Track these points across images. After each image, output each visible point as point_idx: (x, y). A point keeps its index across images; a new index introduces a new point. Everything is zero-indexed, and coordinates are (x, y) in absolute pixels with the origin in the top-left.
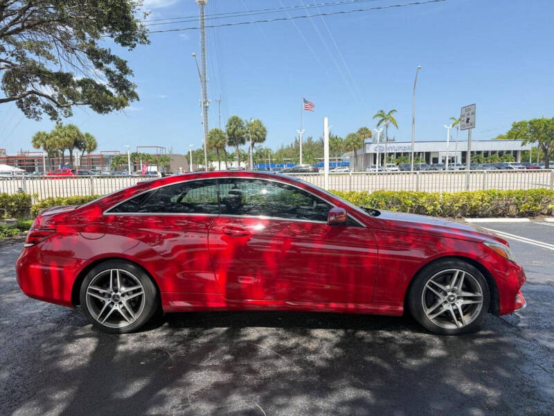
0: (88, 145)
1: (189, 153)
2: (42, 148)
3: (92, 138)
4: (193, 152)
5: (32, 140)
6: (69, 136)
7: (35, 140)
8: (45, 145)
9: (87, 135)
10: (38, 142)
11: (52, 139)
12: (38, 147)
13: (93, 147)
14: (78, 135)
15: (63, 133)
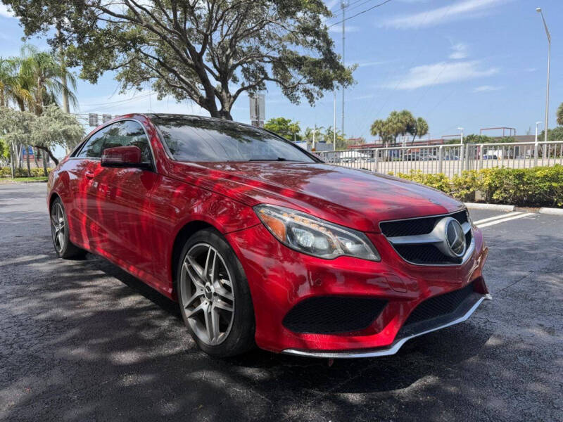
0: (419, 129)
1: (543, 132)
2: (378, 134)
3: (424, 122)
4: (549, 131)
5: (370, 128)
6: (402, 122)
7: (373, 127)
8: (380, 133)
9: (420, 120)
10: (374, 130)
11: (387, 126)
12: (375, 134)
13: (424, 131)
14: (411, 120)
15: (397, 120)
